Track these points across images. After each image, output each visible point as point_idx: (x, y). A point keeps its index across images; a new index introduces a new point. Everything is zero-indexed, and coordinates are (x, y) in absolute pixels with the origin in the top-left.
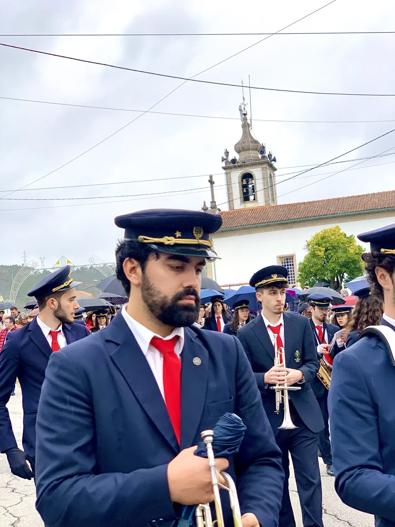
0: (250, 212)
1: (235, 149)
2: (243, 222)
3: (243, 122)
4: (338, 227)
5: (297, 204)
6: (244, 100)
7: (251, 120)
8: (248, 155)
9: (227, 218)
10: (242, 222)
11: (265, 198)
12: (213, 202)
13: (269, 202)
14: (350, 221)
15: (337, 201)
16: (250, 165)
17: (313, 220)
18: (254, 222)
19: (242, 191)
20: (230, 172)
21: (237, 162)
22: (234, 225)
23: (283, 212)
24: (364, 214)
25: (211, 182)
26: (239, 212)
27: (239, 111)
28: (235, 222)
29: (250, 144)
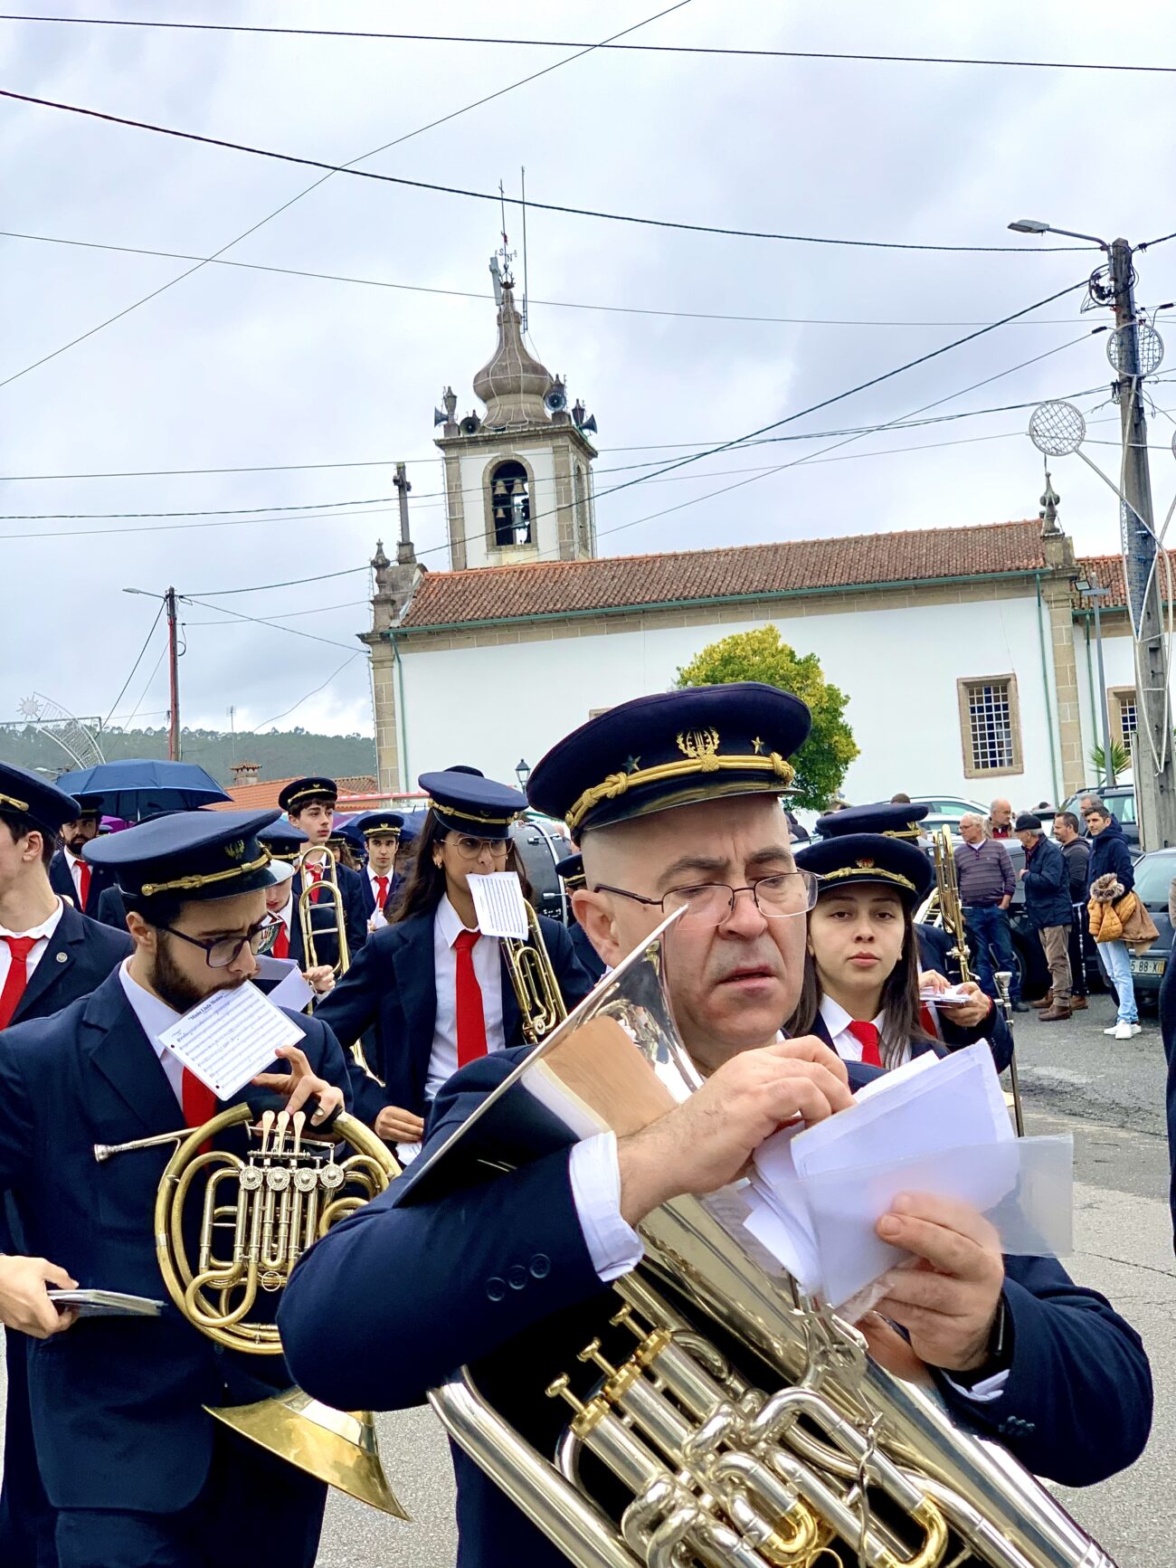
0: (514, 579)
1: (474, 387)
2: (493, 606)
3: (502, 306)
4: (771, 629)
5: (654, 559)
6: (506, 241)
7: (525, 301)
8: (513, 407)
9: (447, 595)
10: (488, 608)
11: (561, 537)
12: (405, 544)
13: (572, 550)
14: (808, 615)
15: (771, 554)
16: (519, 437)
17: (700, 607)
18: (525, 608)
19: (492, 515)
20: (457, 458)
21: (479, 429)
22: (464, 614)
23: (612, 579)
24: (848, 594)
25: (402, 485)
26: (481, 576)
27: (491, 274)
28: (468, 605)
29: (522, 374)
